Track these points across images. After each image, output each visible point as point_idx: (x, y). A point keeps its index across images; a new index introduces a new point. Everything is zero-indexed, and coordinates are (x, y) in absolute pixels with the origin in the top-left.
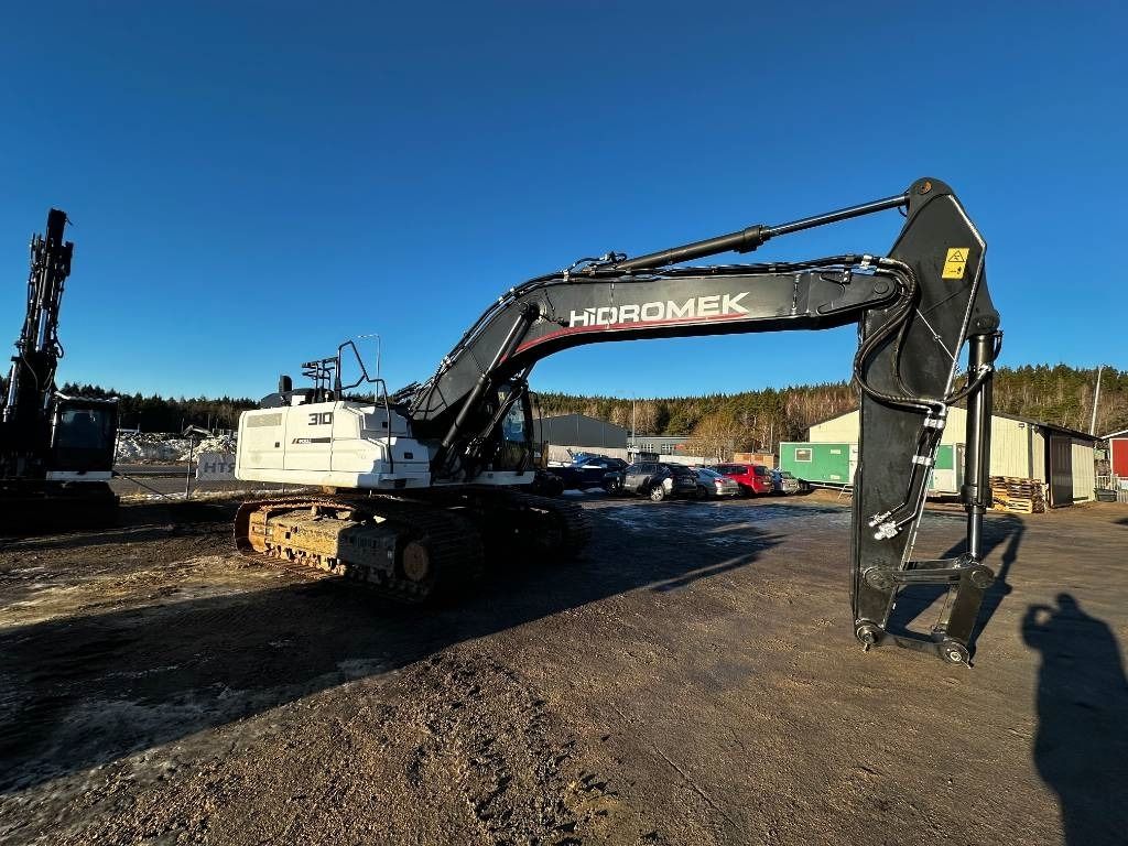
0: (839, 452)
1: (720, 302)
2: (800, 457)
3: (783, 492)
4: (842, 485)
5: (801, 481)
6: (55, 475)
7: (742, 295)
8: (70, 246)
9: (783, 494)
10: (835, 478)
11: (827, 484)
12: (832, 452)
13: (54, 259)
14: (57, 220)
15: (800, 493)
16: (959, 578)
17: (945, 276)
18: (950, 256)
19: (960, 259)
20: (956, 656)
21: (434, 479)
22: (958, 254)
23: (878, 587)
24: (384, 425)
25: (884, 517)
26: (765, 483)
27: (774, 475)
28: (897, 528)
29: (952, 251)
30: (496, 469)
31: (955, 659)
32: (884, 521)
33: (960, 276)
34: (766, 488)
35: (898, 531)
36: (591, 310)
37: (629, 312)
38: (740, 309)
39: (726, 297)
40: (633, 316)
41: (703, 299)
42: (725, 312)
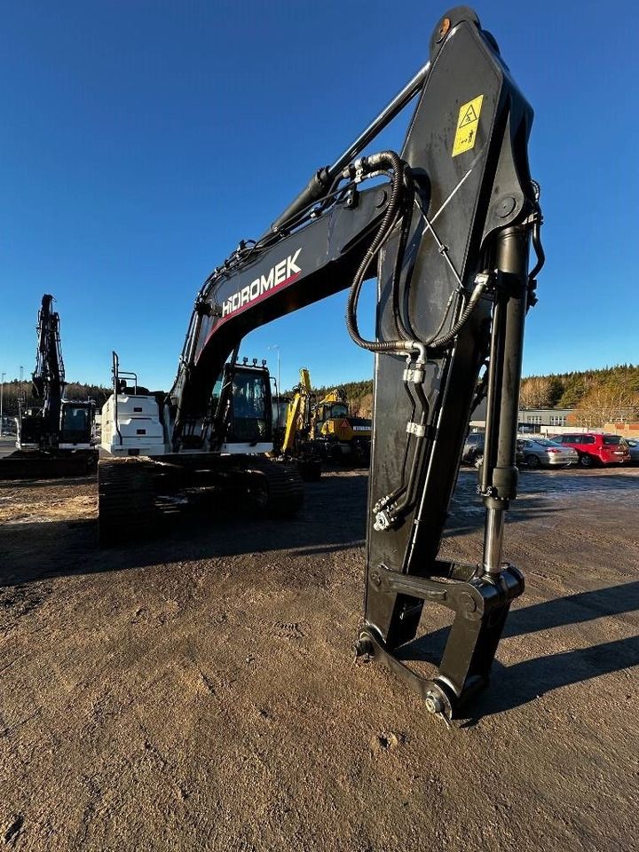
1: (286, 266)
6: (63, 446)
7: (298, 252)
8: (56, 314)
13: (49, 323)
14: (47, 300)
16: (445, 599)
17: (456, 152)
18: (461, 118)
19: (472, 117)
20: (431, 705)
21: (167, 449)
22: (470, 111)
23: (376, 589)
24: (136, 410)
25: (384, 502)
26: (617, 453)
27: (634, 444)
28: (389, 518)
29: (464, 110)
30: (229, 441)
31: (429, 709)
32: (383, 508)
33: (471, 145)
34: (619, 458)
35: (391, 523)
36: (230, 299)
37: (245, 294)
38: (297, 269)
39: (289, 258)
40: (247, 298)
41: (277, 267)
42: (289, 275)
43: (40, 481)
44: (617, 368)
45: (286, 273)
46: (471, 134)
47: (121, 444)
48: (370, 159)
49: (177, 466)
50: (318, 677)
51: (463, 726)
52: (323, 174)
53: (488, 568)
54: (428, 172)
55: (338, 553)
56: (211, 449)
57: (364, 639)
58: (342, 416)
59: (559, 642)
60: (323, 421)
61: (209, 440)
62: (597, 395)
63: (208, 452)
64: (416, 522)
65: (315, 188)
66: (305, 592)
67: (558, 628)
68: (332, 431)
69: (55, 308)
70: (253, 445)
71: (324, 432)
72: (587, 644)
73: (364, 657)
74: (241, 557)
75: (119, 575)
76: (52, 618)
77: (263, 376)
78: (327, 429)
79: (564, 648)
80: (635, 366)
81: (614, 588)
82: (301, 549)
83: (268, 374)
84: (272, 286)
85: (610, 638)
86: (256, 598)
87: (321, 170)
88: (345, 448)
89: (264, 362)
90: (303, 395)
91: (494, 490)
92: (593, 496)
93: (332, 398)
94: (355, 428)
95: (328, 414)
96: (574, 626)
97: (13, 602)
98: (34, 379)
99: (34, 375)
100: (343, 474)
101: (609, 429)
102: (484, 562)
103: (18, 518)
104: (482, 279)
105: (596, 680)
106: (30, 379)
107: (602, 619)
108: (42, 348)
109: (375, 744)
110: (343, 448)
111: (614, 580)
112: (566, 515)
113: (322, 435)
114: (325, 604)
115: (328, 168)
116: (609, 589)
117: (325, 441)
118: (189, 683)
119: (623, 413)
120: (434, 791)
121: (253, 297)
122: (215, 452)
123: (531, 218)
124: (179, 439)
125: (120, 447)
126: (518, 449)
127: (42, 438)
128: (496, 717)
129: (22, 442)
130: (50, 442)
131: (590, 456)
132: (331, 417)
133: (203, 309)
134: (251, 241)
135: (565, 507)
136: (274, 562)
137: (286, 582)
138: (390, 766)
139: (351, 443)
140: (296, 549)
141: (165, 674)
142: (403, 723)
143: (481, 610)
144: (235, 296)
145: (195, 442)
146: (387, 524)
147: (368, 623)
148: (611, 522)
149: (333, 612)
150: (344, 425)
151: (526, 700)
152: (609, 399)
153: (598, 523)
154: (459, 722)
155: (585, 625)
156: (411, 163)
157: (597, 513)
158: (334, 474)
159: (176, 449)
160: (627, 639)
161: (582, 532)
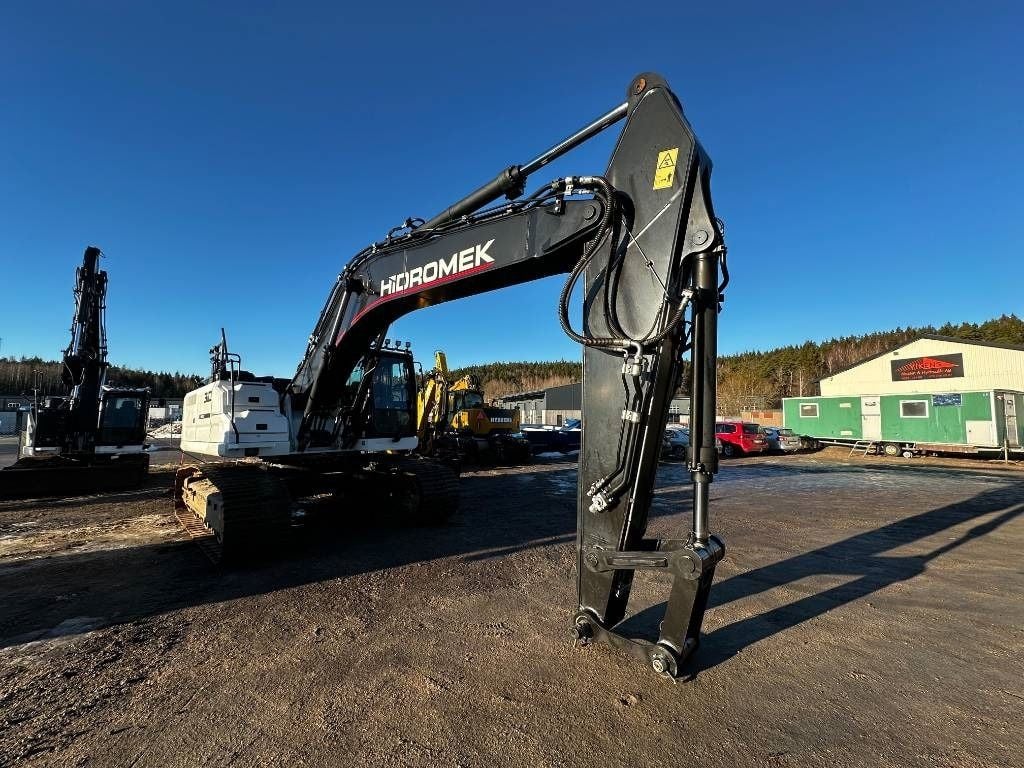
0: (848, 405)
1: (474, 254)
2: (805, 412)
3: (782, 451)
4: (854, 442)
5: (805, 439)
6: (102, 450)
7: (490, 243)
8: (104, 274)
9: (782, 453)
10: (846, 434)
11: (838, 441)
12: (842, 405)
13: (92, 285)
14: (92, 255)
15: (801, 451)
16: (666, 565)
17: (656, 187)
18: (660, 161)
19: (670, 163)
20: (658, 666)
21: (292, 448)
22: (668, 157)
23: (593, 570)
24: (252, 400)
25: (598, 485)
26: (757, 442)
27: (769, 432)
28: (607, 499)
29: (662, 155)
30: (369, 436)
31: (657, 670)
32: (599, 490)
33: (670, 184)
34: (758, 447)
35: (608, 503)
36: (393, 278)
37: (416, 275)
38: (489, 259)
39: (478, 247)
40: (418, 279)
41: (463, 253)
42: (478, 263)
43: (67, 500)
44: (746, 355)
45: (474, 261)
46: (669, 176)
47: (237, 442)
48: (581, 180)
49: (301, 468)
50: (545, 662)
51: (687, 680)
52: (515, 172)
53: (698, 535)
54: (631, 197)
55: (514, 555)
56: (343, 447)
57: (582, 622)
58: (478, 406)
59: (745, 610)
60: (455, 412)
61: (342, 436)
62: (731, 383)
63: (339, 450)
64: (632, 501)
65: (506, 183)
66: (496, 593)
67: (740, 600)
68: (466, 423)
69: (101, 266)
70: (396, 440)
71: (455, 425)
72: (766, 610)
73: (582, 641)
74: (408, 568)
75: (269, 597)
76: (210, 649)
77: (407, 360)
78: (459, 421)
79: (750, 614)
80: (762, 353)
81: (777, 564)
82: (471, 554)
83: (411, 358)
84: (455, 271)
85: (783, 603)
86: (446, 604)
87: (513, 168)
88: (482, 444)
89: (408, 344)
90: (440, 382)
91: (702, 466)
92: (741, 485)
93: (463, 385)
94: (492, 420)
95: (460, 404)
96: (753, 597)
97: (143, 640)
98: (66, 359)
99: (66, 352)
100: (482, 474)
101: (746, 417)
102: (694, 529)
103: (69, 547)
104: (687, 294)
105: (781, 635)
106: (60, 359)
107: (774, 589)
108: (82, 318)
109: (617, 704)
110: (479, 443)
111: (776, 558)
112: (722, 504)
113: (453, 429)
114: (522, 602)
115: (520, 167)
116: (774, 565)
117: (457, 436)
118: (415, 685)
119: (757, 400)
120: (679, 729)
121: (427, 280)
122: (348, 450)
123: (719, 248)
124: (308, 435)
125: (236, 446)
126: (666, 440)
127: (67, 440)
128: (710, 671)
129: (35, 445)
130: (80, 445)
131: (732, 445)
132: (464, 407)
133: (353, 285)
134: (419, 220)
135: (718, 497)
136: (447, 568)
137: (470, 586)
138: (636, 716)
139: (488, 437)
140: (465, 555)
141: (386, 682)
142: (636, 686)
143: (700, 570)
144: (401, 276)
145: (323, 438)
146: (605, 504)
147: (582, 608)
148: (763, 508)
149: (534, 609)
150: (480, 416)
151: (731, 656)
152: (742, 386)
153: (752, 509)
154: (681, 679)
155: (762, 595)
156: (614, 184)
157: (749, 501)
158: (471, 474)
159: (301, 448)
160: (796, 603)
161: (740, 518)
